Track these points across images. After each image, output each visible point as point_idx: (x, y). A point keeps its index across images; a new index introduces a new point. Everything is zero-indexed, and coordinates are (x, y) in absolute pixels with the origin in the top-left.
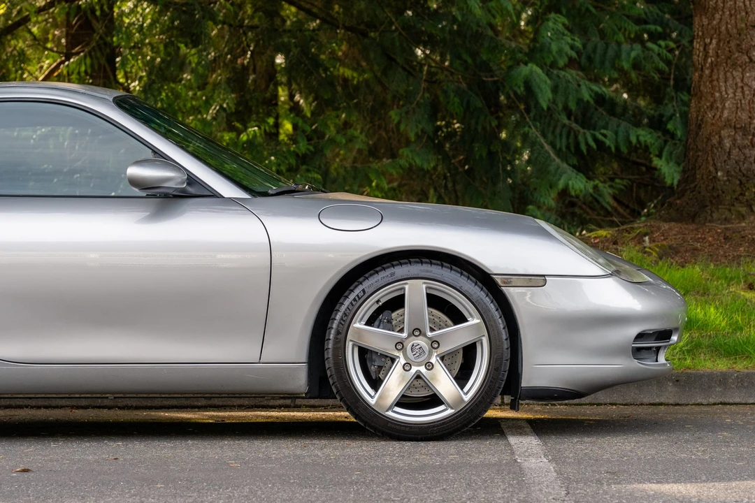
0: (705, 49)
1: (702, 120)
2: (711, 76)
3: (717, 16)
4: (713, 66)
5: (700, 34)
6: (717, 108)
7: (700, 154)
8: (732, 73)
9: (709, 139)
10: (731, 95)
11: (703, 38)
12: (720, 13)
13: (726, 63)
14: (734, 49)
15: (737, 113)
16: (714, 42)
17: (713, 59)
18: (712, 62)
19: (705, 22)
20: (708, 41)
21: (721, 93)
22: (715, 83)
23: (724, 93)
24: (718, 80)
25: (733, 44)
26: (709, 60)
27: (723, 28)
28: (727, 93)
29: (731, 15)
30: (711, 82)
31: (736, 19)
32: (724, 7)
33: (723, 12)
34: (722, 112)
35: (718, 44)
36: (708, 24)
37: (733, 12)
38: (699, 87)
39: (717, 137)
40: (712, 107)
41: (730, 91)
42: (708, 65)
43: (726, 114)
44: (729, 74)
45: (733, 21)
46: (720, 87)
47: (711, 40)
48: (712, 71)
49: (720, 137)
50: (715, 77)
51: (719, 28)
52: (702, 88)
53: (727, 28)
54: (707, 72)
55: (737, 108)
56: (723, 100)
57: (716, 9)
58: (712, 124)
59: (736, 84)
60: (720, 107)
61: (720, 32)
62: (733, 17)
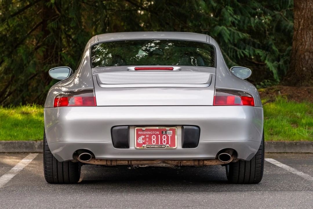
0: (299, 23)
1: (297, 49)
2: (301, 33)
3: (304, 11)
4: (302, 29)
5: (297, 17)
6: (303, 45)
7: (297, 61)
8: (309, 32)
9: (300, 56)
10: (308, 40)
11: (298, 19)
12: (305, 10)
13: (307, 28)
14: (310, 23)
15: (310, 47)
16: (302, 21)
17: (302, 27)
18: (302, 28)
19: (299, 13)
20: (300, 20)
21: (305, 39)
22: (303, 36)
23: (306, 39)
24: (304, 34)
25: (309, 21)
26: (301, 27)
27: (306, 16)
28: (307, 39)
29: (309, 11)
30: (301, 35)
31: (311, 12)
32: (306, 8)
33: (306, 10)
34: (305, 46)
35: (304, 21)
36: (300, 14)
37: (310, 10)
38: (297, 37)
39: (303, 55)
40: (301, 44)
41: (308, 39)
42: (300, 29)
43: (306, 47)
44: (308, 32)
45: (310, 13)
46: (304, 37)
47: (301, 20)
48: (302, 31)
49: (304, 55)
50: (303, 33)
51: (304, 16)
52: (298, 37)
53: (307, 16)
54: (300, 32)
55: (311, 45)
56: (306, 42)
57: (303, 9)
58: (301, 51)
59: (310, 36)
60: (304, 44)
61: (305, 17)
62: (310, 12)
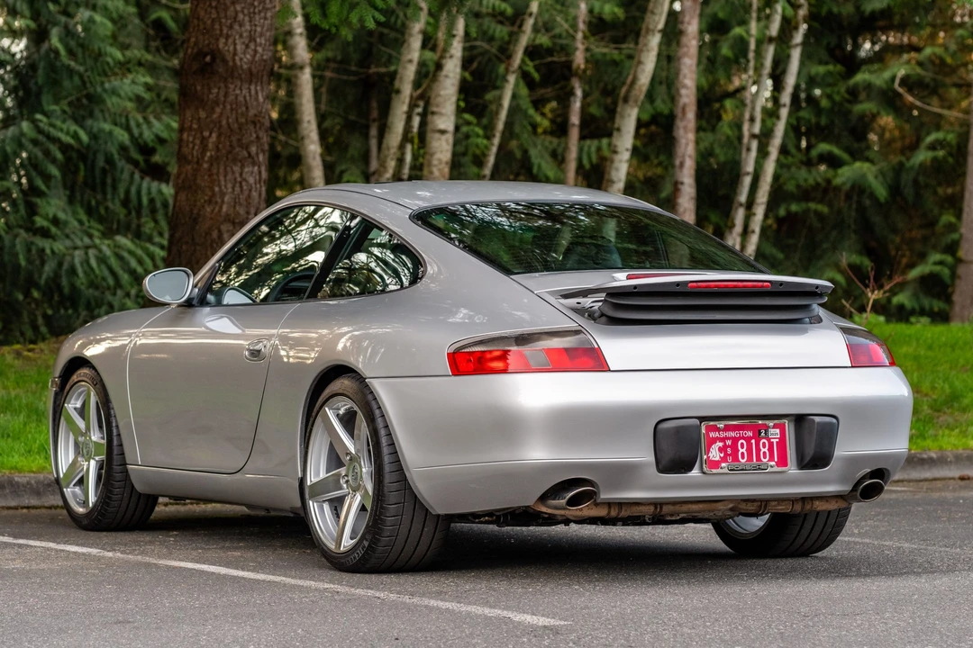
0: (202, 142)
1: (198, 214)
2: (210, 170)
3: (218, 110)
4: (212, 161)
5: (195, 126)
6: (216, 203)
7: (198, 248)
8: (232, 169)
9: (208, 233)
10: (230, 190)
11: (200, 130)
12: (221, 106)
13: (227, 159)
14: (235, 143)
15: (235, 207)
16: (214, 135)
17: (213, 153)
18: (211, 156)
19: (203, 114)
20: (206, 134)
21: (220, 187)
22: (215, 177)
23: (223, 187)
24: (218, 174)
25: (234, 139)
26: (208, 154)
27: (224, 122)
28: (226, 186)
29: (232, 109)
30: (210, 176)
31: (237, 113)
32: (225, 102)
33: (225, 107)
34: (221, 207)
35: (219, 136)
36: (206, 118)
37: (234, 106)
38: (195, 179)
39: (216, 231)
40: (210, 202)
41: (230, 185)
42: (206, 159)
43: (225, 208)
44: (229, 169)
45: (234, 116)
46: (219, 181)
47: (211, 133)
48: (212, 165)
49: (220, 231)
50: (215, 171)
51: (220, 122)
52: (199, 181)
53: (228, 124)
54: (205, 166)
55: (235, 203)
56: (223, 194)
57: (216, 103)
58: (211, 219)
59: (235, 179)
60: (219, 200)
61: (221, 126)
62: (234, 112)
